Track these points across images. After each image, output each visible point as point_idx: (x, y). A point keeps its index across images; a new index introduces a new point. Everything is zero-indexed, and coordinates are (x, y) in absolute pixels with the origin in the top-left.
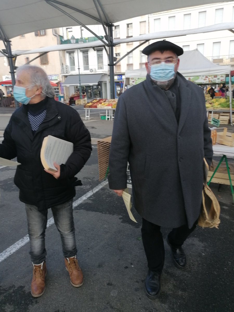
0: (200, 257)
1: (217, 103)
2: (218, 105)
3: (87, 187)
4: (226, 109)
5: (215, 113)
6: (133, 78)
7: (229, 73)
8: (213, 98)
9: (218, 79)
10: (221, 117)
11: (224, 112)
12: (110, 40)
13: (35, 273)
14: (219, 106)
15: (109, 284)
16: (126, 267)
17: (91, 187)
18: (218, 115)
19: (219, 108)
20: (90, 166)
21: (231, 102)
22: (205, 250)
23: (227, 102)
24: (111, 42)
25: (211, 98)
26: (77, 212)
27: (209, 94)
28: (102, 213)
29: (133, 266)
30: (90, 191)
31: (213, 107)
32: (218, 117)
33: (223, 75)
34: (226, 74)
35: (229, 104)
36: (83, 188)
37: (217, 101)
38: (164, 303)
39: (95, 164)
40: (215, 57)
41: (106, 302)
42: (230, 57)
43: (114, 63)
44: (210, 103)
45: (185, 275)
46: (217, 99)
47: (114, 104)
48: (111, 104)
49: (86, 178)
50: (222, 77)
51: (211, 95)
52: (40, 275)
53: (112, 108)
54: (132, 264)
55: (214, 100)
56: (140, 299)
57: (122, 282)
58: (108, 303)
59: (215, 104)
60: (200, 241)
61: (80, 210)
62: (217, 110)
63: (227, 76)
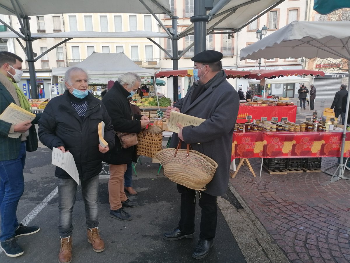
0: (170, 211)
1: (147, 102)
2: (148, 103)
3: (51, 185)
4: (155, 107)
5: (146, 111)
6: (61, 76)
7: (153, 75)
8: (142, 98)
9: (145, 80)
10: (151, 115)
11: (153, 110)
12: (27, 34)
13: (62, 246)
14: (149, 105)
15: (112, 242)
16: (121, 230)
17: (55, 184)
18: (149, 113)
19: (149, 106)
20: (41, 168)
21: (158, 101)
22: (172, 206)
23: (154, 101)
24: (28, 35)
25: (140, 97)
26: (53, 205)
27: (138, 93)
28: (79, 201)
29: (126, 228)
30: (56, 188)
31: (144, 106)
32: (149, 115)
33: (149, 77)
34: (151, 77)
35: (157, 102)
36: (46, 187)
37: (146, 100)
38: (158, 240)
39: (46, 165)
40: (134, 60)
41: (117, 252)
42: (148, 60)
43: (34, 58)
44: (140, 102)
45: (165, 222)
46: (146, 98)
47: (39, 104)
48: (35, 104)
49: (44, 178)
50: (148, 78)
51: (139, 94)
52: (67, 247)
53: (38, 108)
54: (124, 227)
55: (143, 99)
56: (140, 243)
57: (122, 238)
58: (118, 252)
59: (145, 103)
60: (167, 202)
61: (55, 203)
62: (148, 108)
63: (152, 78)
